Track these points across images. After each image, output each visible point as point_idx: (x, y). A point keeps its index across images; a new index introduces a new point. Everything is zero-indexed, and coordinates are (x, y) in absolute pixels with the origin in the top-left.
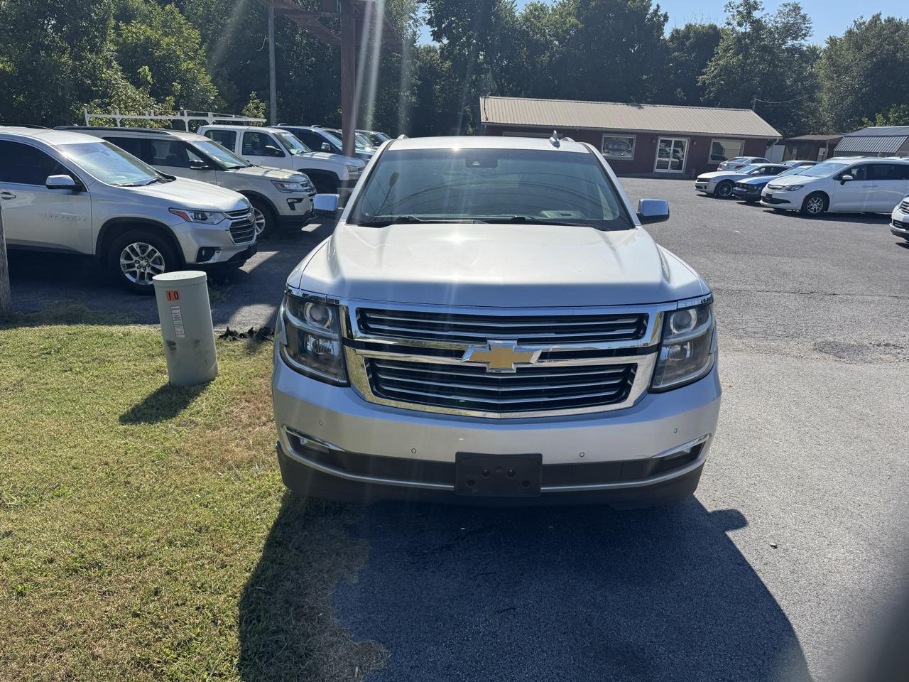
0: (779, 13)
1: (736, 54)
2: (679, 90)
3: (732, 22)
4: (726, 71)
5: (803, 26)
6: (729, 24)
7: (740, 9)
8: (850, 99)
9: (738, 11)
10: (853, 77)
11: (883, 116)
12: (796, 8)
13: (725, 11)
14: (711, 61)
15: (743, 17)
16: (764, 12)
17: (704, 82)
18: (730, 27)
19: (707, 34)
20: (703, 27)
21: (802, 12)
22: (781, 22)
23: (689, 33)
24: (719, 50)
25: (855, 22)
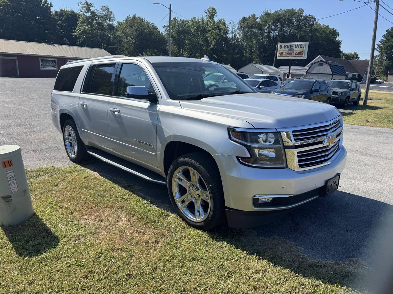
0: (101, 10)
1: (88, 25)
2: (65, 39)
3: (82, 11)
4: (85, 32)
5: (111, 16)
6: (81, 12)
7: (85, 6)
8: (132, 46)
9: (84, 6)
10: (132, 38)
11: (146, 53)
12: (108, 9)
13: (78, 6)
14: (76, 27)
15: (87, 9)
16: (95, 8)
17: (76, 36)
18: (82, 13)
19: (71, 15)
20: (68, 11)
21: (110, 10)
22: (103, 13)
23: (63, 13)
24: (79, 22)
25: (127, 17)
